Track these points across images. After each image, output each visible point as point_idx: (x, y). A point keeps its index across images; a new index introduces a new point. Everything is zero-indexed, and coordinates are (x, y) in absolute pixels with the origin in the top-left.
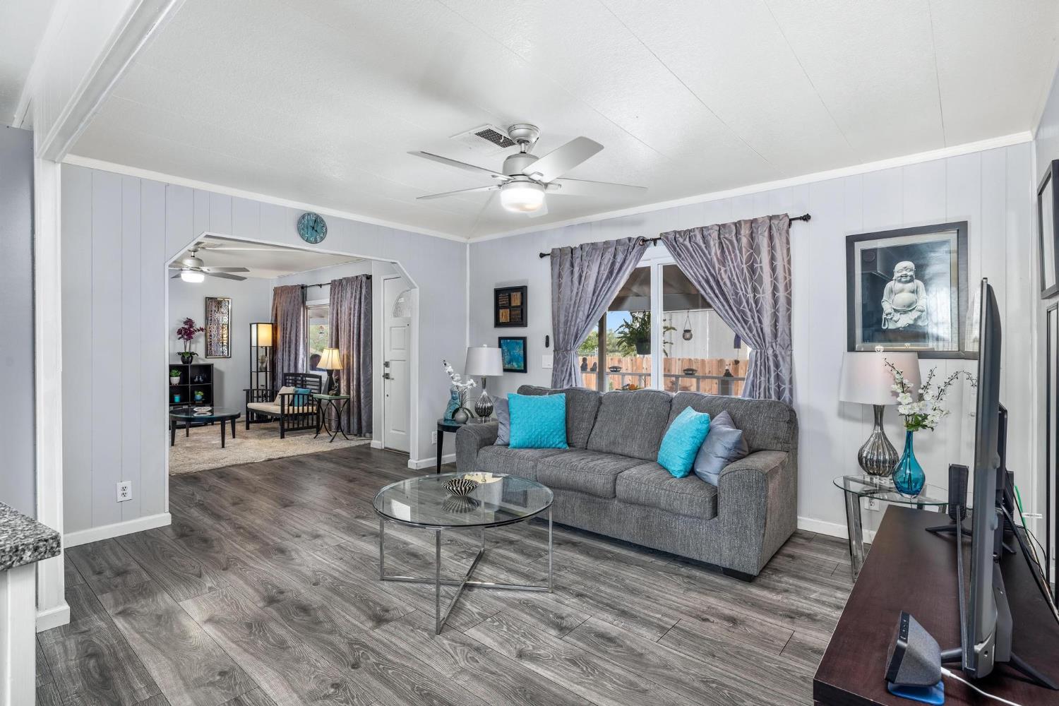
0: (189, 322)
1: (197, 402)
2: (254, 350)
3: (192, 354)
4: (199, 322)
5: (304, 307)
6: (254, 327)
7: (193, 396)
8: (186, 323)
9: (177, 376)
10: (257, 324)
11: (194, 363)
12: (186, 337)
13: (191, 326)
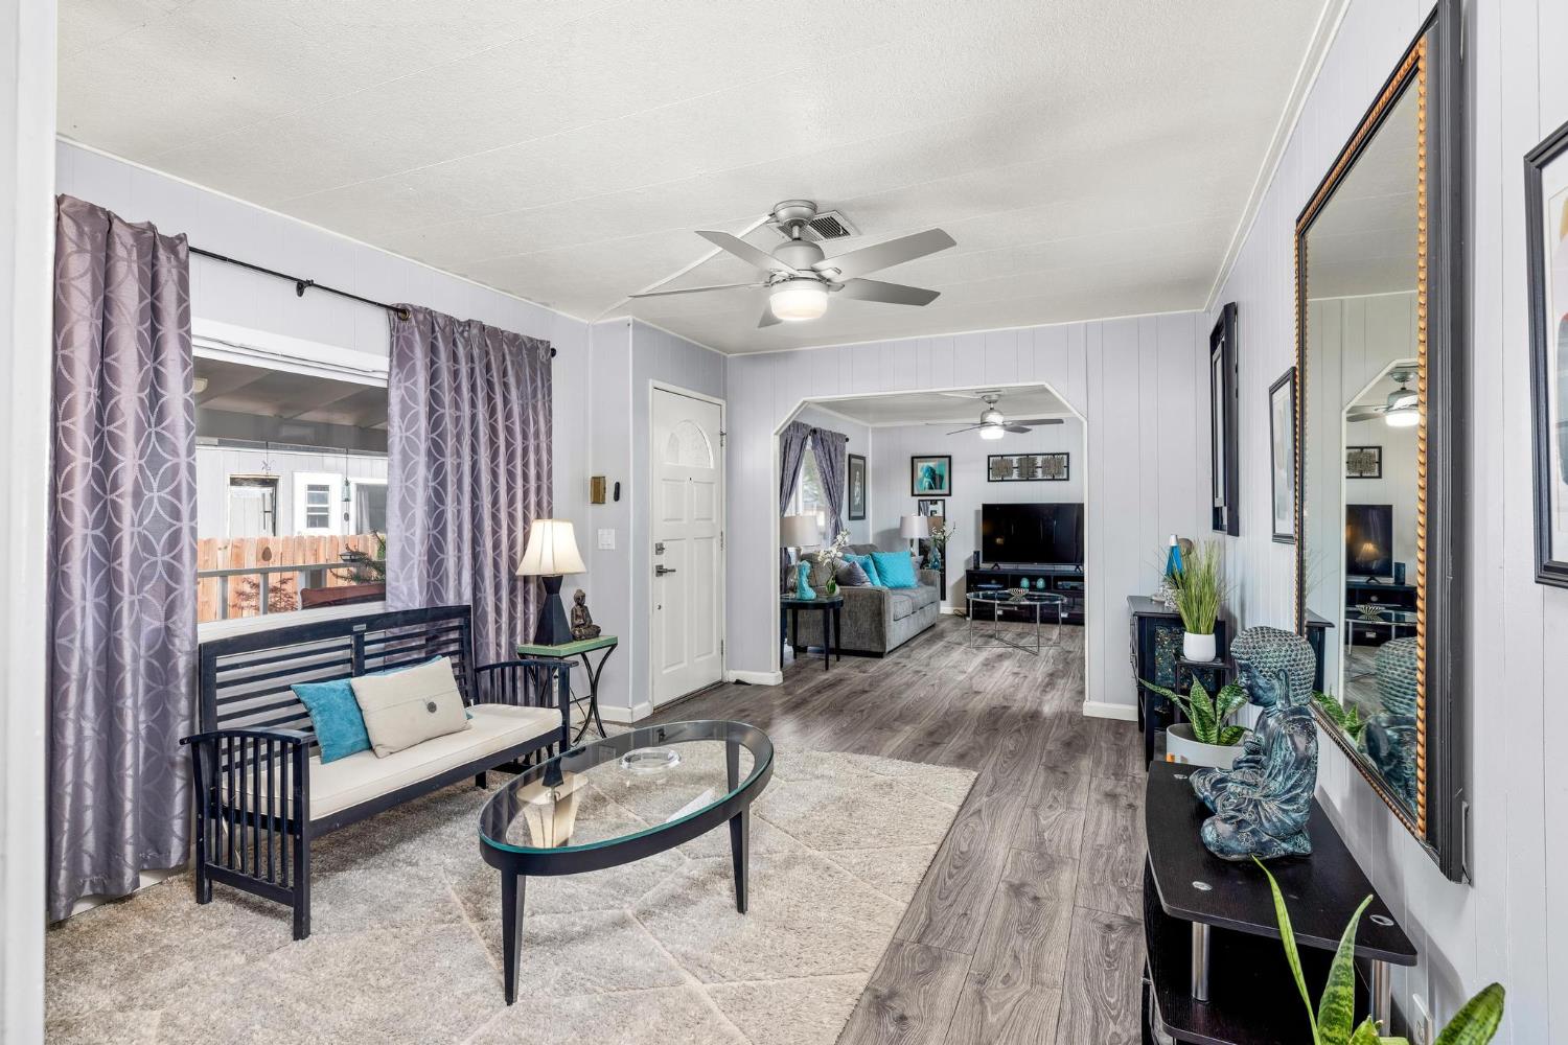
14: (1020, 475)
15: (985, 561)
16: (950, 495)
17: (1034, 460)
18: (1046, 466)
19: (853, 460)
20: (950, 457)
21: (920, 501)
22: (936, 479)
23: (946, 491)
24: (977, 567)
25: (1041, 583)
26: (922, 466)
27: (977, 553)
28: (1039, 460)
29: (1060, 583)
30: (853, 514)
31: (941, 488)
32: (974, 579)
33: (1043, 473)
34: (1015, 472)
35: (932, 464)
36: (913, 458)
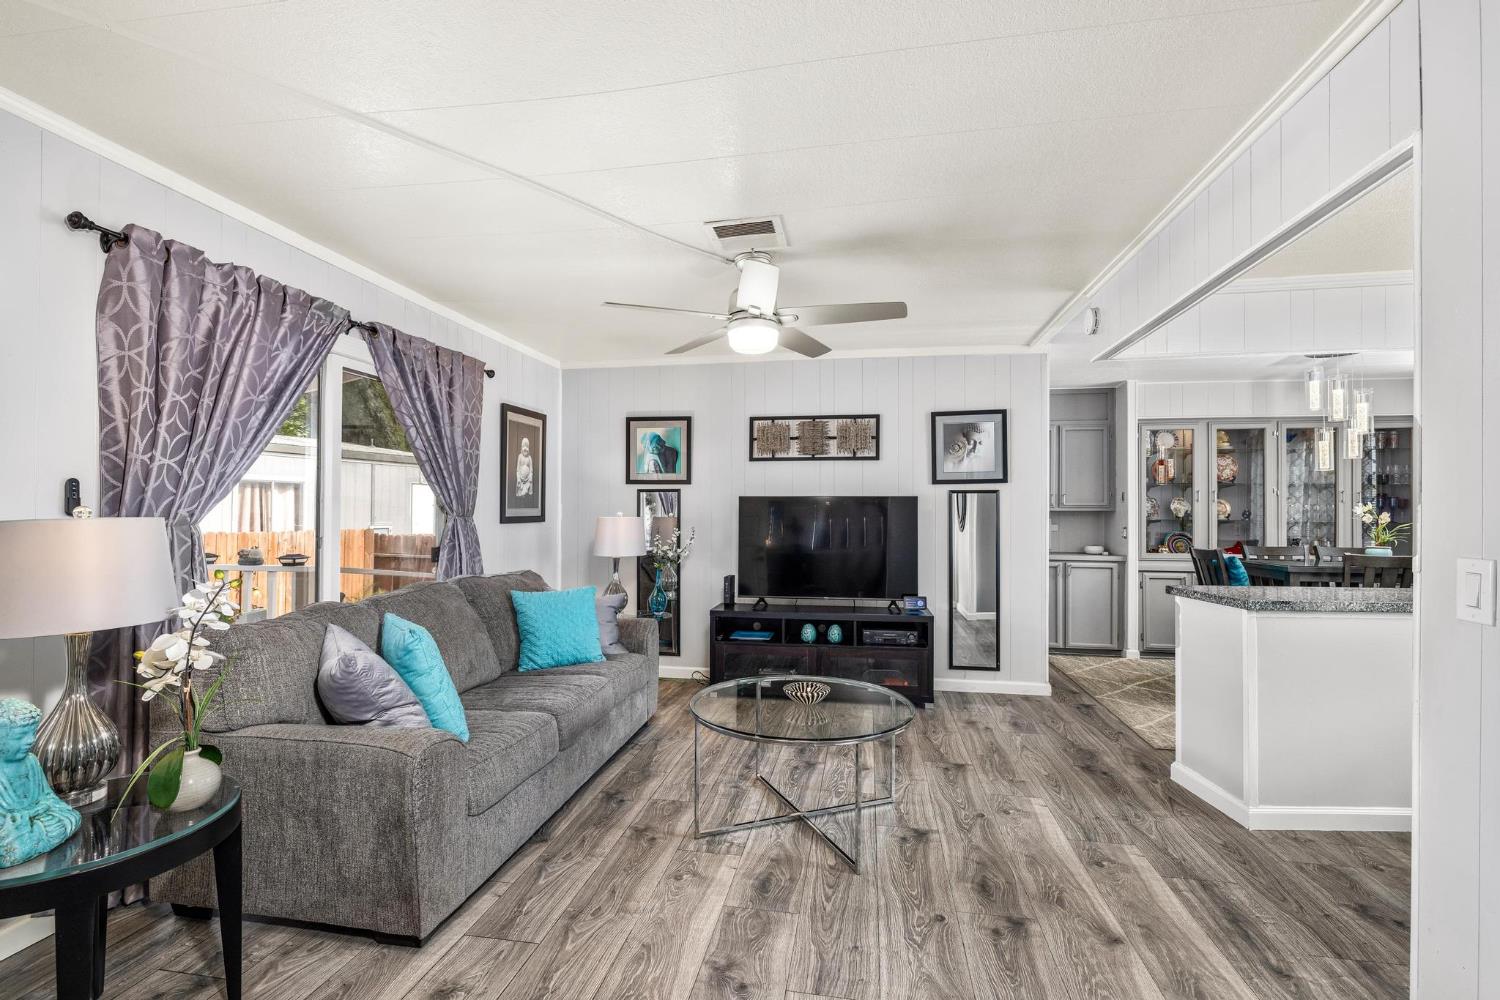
14: (803, 450)
15: (744, 592)
16: (688, 481)
17: (824, 426)
18: (843, 437)
19: (511, 416)
20: (689, 420)
21: (639, 491)
22: (668, 456)
23: (681, 475)
24: (729, 604)
25: (835, 633)
26: (643, 433)
27: (729, 580)
28: (833, 427)
29: (867, 632)
30: (509, 513)
31: (674, 471)
32: (723, 625)
33: (840, 447)
34: (795, 445)
35: (660, 430)
36: (629, 420)
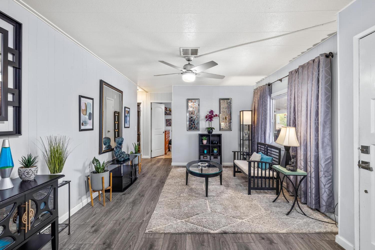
0: (212, 112)
1: (214, 154)
2: (242, 126)
3: (212, 129)
4: (216, 112)
5: (270, 98)
6: (242, 112)
7: (213, 151)
8: (210, 112)
9: (206, 140)
10: (243, 111)
11: (213, 133)
12: (209, 120)
13: (213, 114)
